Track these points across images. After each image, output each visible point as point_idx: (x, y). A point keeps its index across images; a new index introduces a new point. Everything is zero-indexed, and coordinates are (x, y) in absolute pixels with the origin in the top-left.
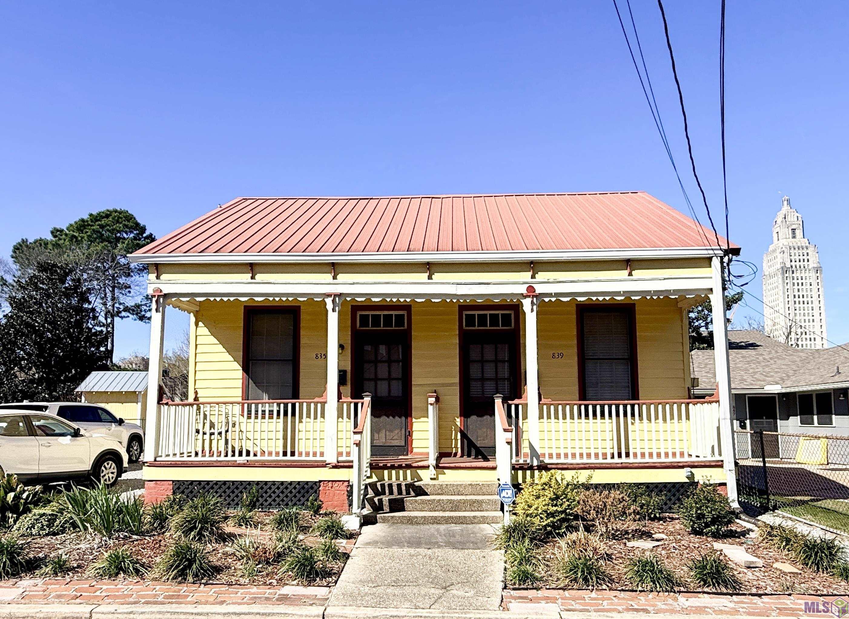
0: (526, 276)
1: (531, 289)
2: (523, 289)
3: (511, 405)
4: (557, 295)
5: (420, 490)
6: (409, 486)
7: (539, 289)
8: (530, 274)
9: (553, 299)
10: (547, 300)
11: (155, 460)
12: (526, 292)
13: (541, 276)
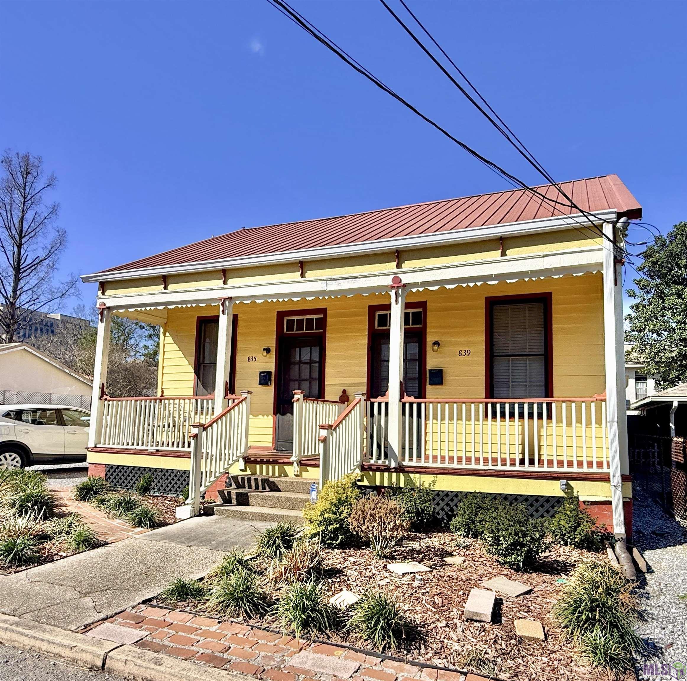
0: (391, 266)
1: (397, 280)
2: (388, 281)
3: (374, 402)
4: (424, 284)
5: (274, 486)
6: (264, 481)
7: (406, 279)
8: (394, 264)
9: (421, 289)
10: (414, 290)
11: (96, 447)
12: (392, 283)
13: (408, 265)
